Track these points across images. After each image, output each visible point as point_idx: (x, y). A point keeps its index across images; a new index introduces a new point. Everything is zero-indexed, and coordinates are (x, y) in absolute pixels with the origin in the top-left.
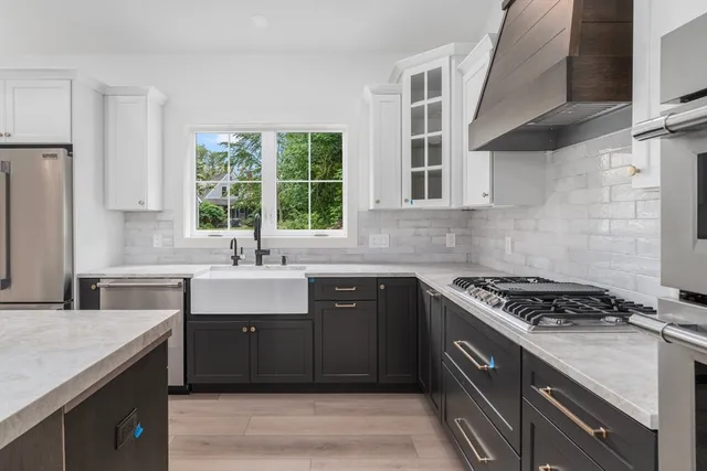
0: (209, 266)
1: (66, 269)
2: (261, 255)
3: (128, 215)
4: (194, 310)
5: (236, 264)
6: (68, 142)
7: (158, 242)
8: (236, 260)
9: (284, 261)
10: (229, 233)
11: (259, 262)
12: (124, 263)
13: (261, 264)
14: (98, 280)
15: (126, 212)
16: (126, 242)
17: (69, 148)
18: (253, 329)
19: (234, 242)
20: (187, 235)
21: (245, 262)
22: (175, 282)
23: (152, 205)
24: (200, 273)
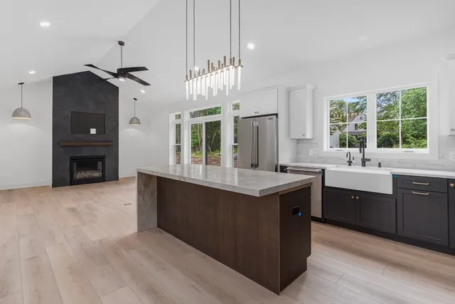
0: (335, 165)
1: (276, 162)
2: (364, 162)
3: (298, 141)
4: (327, 184)
5: (350, 165)
6: (276, 113)
7: (311, 153)
8: (350, 163)
9: (380, 165)
10: (347, 150)
11: (364, 165)
12: (297, 162)
13: (365, 166)
14: (287, 167)
15: (298, 140)
16: (297, 152)
17: (277, 115)
18: (357, 198)
19: (349, 154)
20: (325, 150)
21: (356, 164)
22: (318, 170)
23: (309, 136)
24: (330, 168)
